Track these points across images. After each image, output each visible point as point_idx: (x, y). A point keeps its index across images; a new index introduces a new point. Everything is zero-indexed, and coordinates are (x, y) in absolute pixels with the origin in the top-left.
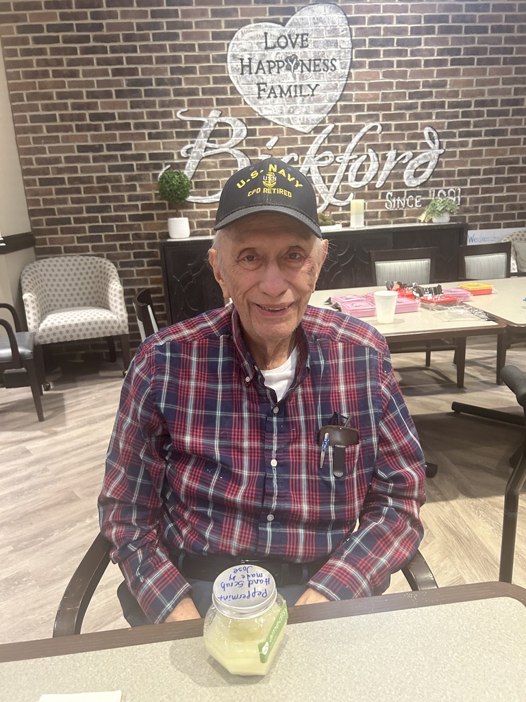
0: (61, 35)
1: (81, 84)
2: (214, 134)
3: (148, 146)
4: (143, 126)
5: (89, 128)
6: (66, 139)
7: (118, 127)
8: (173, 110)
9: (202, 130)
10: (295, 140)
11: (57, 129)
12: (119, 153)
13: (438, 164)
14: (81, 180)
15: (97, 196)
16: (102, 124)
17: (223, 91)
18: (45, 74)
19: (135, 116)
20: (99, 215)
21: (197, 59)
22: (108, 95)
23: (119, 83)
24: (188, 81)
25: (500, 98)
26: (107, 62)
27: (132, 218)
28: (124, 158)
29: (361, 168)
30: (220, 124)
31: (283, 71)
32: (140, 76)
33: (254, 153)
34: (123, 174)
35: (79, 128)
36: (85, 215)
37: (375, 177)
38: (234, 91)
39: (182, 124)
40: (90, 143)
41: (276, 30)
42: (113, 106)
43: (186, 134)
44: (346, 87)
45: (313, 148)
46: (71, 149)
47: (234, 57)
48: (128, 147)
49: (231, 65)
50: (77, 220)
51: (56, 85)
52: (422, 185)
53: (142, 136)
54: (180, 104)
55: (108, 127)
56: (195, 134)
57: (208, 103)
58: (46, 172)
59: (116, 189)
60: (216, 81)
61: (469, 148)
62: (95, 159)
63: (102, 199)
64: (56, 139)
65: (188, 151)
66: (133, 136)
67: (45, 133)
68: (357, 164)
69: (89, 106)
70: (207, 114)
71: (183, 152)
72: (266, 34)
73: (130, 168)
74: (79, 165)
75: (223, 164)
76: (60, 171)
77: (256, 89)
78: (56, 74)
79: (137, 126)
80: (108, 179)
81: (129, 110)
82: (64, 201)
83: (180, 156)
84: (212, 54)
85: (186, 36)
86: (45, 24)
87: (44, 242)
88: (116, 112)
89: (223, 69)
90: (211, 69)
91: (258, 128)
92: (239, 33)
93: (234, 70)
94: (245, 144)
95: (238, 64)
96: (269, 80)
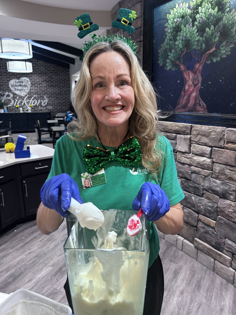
2: (7, 96)
9: (5, 95)
10: (22, 98)
13: (48, 102)
17: (9, 89)
24: (2, 87)
25: (57, 92)
29: (34, 102)
30: (8, 94)
31: (19, 87)
33: (15, 99)
37: (37, 104)
38: (10, 89)
39: (1, 94)
41: (17, 80)
43: (2, 96)
44: (30, 90)
45: (25, 99)
47: (10, 84)
49: (10, 85)
52: (45, 105)
57: (6, 91)
60: (7, 87)
61: (53, 100)
68: (33, 102)
70: (6, 93)
71: (2, 99)
75: (9, 101)
77: (14, 89)
84: (6, 84)
85: (2, 81)
89: (9, 86)
90: (6, 86)
91: (15, 95)
92: (11, 81)
93: (10, 86)
94: (13, 98)
95: (11, 85)
96: (17, 88)
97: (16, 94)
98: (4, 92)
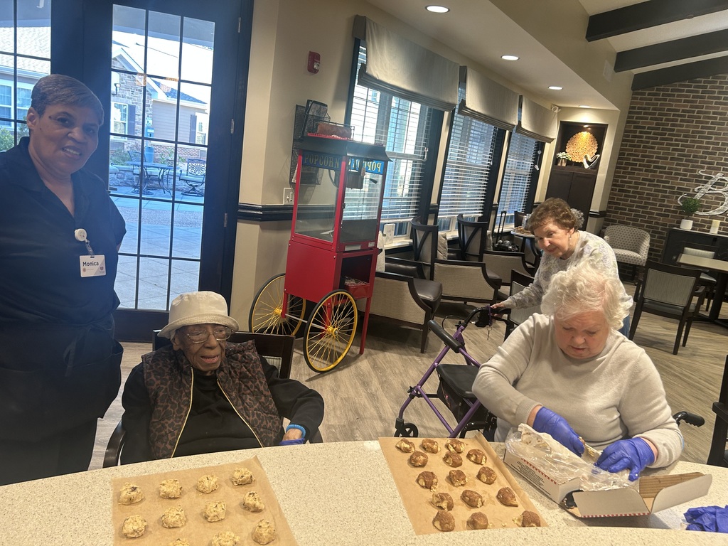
0: (653, 131)
1: (655, 153)
2: (716, 184)
3: (678, 184)
4: (679, 174)
5: (651, 171)
6: (638, 174)
7: (665, 173)
8: (697, 169)
9: (710, 181)
11: (635, 169)
12: (662, 184)
14: (638, 193)
15: (644, 201)
16: (658, 170)
18: (639, 146)
19: (676, 169)
20: (641, 210)
21: (719, 149)
22: (667, 158)
23: (674, 154)
24: (710, 158)
26: (671, 145)
27: (658, 214)
28: (664, 187)
30: (721, 180)
32: (686, 153)
34: (660, 194)
35: (646, 171)
36: (634, 208)
39: (701, 176)
40: (649, 178)
42: (667, 163)
43: (701, 182)
46: (639, 179)
48: (668, 182)
50: (630, 210)
51: (643, 151)
53: (677, 179)
54: (703, 168)
55: (660, 172)
56: (706, 182)
57: (719, 169)
58: (623, 186)
59: (654, 200)
60: (726, 160)
62: (649, 185)
63: (646, 203)
64: (633, 174)
65: (699, 189)
66: (672, 178)
67: (629, 170)
69: (654, 162)
70: (715, 174)
71: (696, 189)
73: (666, 192)
74: (640, 186)
75: (717, 198)
76: (630, 187)
78: (644, 147)
79: (676, 174)
80: (652, 195)
81: (674, 166)
82: (627, 201)
83: (693, 191)
85: (716, 139)
86: (647, 126)
87: (610, 216)
88: (667, 166)
90: (724, 154)
98: (710, 173)
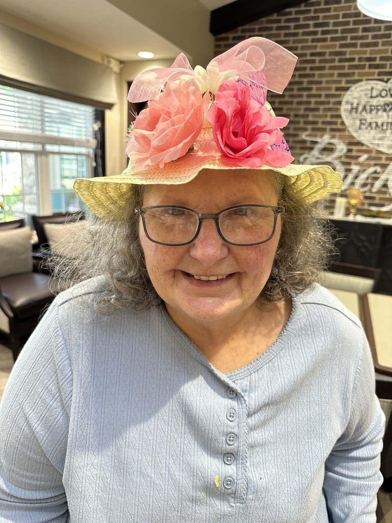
8: (300, 133)
10: (380, 159)
17: (335, 123)
24: (313, 116)
31: (380, 113)
33: (349, 164)
38: (343, 123)
39: (304, 142)
41: (380, 85)
43: (305, 148)
47: (347, 102)
49: (344, 107)
54: (305, 129)
57: (324, 130)
60: (332, 116)
70: (322, 136)
72: (372, 88)
77: (358, 123)
84: (333, 100)
85: (318, 89)
89: (338, 110)
90: (329, 109)
91: (355, 148)
92: (353, 87)
93: (346, 110)
94: (343, 159)
95: (349, 107)
96: (369, 117)
97: (359, 144)
98: (315, 136)
